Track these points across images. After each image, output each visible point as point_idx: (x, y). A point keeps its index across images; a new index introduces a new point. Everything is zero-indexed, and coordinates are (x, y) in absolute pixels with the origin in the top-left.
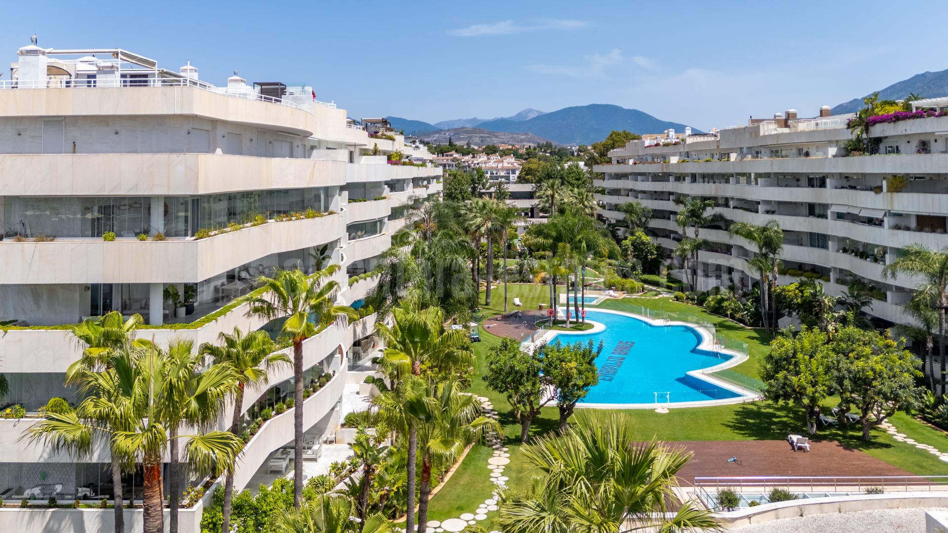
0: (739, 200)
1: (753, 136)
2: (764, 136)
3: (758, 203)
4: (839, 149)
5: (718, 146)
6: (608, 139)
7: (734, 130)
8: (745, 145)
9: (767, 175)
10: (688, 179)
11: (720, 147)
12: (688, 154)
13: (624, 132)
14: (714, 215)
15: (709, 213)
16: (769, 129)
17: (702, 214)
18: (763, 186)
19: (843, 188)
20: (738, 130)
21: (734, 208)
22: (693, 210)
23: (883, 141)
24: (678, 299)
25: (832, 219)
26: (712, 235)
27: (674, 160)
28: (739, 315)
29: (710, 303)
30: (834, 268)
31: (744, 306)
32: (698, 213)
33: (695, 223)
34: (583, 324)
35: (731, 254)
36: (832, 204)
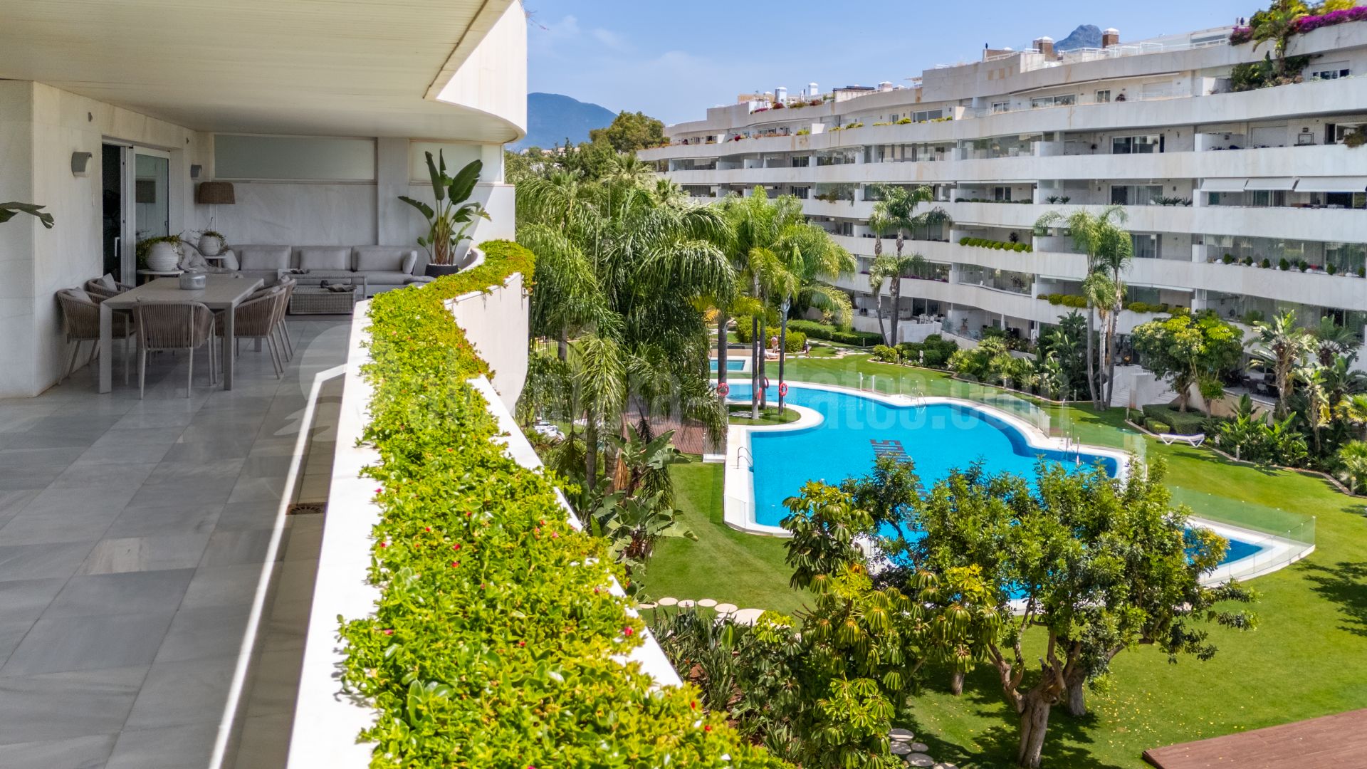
0: (965, 186)
1: (996, 75)
2: (1026, 74)
3: (1033, 186)
4: (1219, 80)
5: (919, 99)
6: (615, 123)
7: (950, 71)
8: (976, 93)
9: (1049, 136)
10: (859, 156)
11: (923, 100)
12: (839, 120)
13: (639, 114)
14: (931, 214)
15: (921, 210)
16: (1033, 62)
17: (911, 209)
18: (1043, 155)
19: (1219, 149)
20: (961, 68)
21: (958, 200)
22: (897, 205)
23: (1312, 62)
24: (884, 357)
25: (1202, 205)
26: (912, 249)
27: (817, 129)
28: (1030, 380)
29: (961, 360)
30: (1200, 291)
31: (1036, 364)
32: (904, 209)
33: (899, 227)
34: (781, 409)
35: (946, 281)
36: (1202, 180)
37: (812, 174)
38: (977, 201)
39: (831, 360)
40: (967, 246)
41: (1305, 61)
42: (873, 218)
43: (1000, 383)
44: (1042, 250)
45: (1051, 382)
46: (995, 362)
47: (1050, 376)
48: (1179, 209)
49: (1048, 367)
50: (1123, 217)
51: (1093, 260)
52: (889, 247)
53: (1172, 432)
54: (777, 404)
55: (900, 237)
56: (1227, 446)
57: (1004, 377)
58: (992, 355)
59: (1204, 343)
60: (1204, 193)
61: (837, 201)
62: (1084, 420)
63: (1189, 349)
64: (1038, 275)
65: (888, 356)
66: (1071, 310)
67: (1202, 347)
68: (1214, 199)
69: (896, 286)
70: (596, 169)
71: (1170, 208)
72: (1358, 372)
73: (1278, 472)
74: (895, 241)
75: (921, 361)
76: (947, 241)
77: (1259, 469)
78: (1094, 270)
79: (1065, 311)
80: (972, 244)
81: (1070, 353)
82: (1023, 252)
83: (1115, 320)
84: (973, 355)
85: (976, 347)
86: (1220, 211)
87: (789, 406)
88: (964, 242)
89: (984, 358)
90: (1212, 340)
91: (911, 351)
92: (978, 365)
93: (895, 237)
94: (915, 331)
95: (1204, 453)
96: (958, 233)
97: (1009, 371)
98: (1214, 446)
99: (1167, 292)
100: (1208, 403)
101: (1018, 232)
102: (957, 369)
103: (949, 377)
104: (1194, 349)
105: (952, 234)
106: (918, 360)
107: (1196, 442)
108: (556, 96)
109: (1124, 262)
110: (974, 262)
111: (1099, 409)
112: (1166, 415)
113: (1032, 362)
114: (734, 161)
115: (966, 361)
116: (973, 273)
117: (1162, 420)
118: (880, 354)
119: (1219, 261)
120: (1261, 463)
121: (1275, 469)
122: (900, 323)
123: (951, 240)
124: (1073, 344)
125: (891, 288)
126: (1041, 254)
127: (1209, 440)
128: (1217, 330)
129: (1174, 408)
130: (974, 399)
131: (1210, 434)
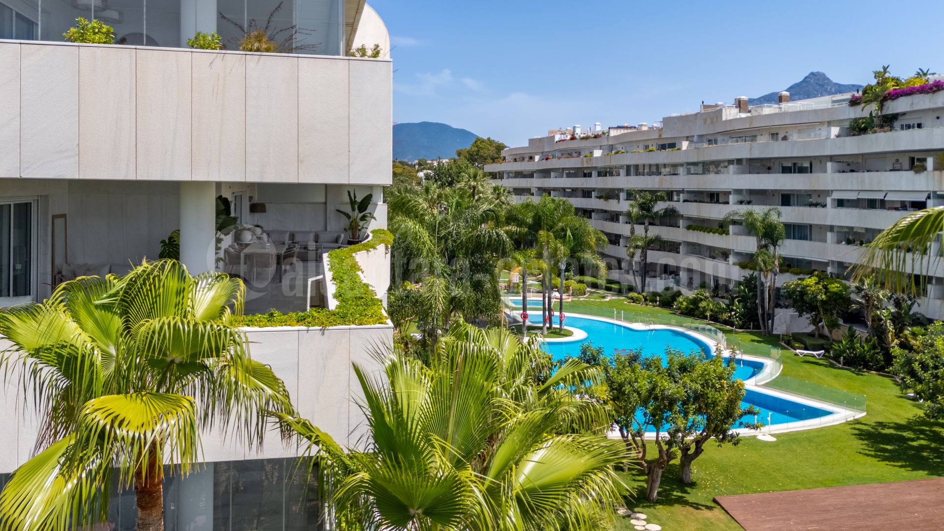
0: (689, 192)
1: (709, 122)
2: (726, 121)
3: (730, 193)
4: (842, 129)
5: (660, 135)
6: (473, 145)
7: (680, 118)
8: (697, 132)
9: (739, 161)
10: (623, 172)
11: (663, 136)
12: (611, 148)
13: (489, 139)
14: (666, 210)
15: (660, 207)
16: (731, 114)
17: (653, 207)
18: (735, 173)
19: (843, 172)
20: (687, 116)
21: (685, 201)
22: (644, 203)
23: (900, 118)
24: (634, 300)
25: (832, 207)
26: (654, 231)
27: (597, 153)
28: (725, 316)
29: (681, 303)
30: (833, 262)
31: (728, 306)
32: (649, 206)
33: (645, 218)
34: (561, 329)
35: (678, 252)
36: (832, 191)
37: (594, 182)
38: (696, 201)
39: (601, 302)
40: (691, 231)
41: (895, 117)
42: (630, 212)
43: (705, 317)
44: (735, 234)
45: (736, 317)
46: (703, 304)
47: (735, 314)
48: (819, 210)
49: (735, 308)
50: (779, 214)
51: (759, 241)
52: (639, 230)
53: (806, 349)
54: (558, 326)
55: (646, 224)
56: (836, 358)
57: (708, 314)
58: (701, 300)
59: (825, 294)
60: (833, 200)
61: (609, 200)
62: (753, 341)
63: (816, 297)
64: (733, 250)
65: (637, 300)
66: (751, 272)
67: (824, 296)
68: (841, 203)
69: (644, 255)
70: (458, 177)
71: (813, 209)
72: (917, 313)
73: (866, 374)
74: (643, 226)
75: (658, 303)
76: (679, 227)
77: (853, 372)
78: (760, 247)
79: (747, 273)
80: (694, 229)
81: (749, 299)
82: (724, 235)
83: (775, 279)
84: (690, 300)
85: (691, 294)
86: (843, 211)
87: (565, 327)
88: (689, 228)
89: (695, 302)
90: (830, 292)
91: (652, 298)
92: (692, 306)
93: (644, 224)
94: (658, 285)
95: (821, 362)
96: (685, 221)
97: (712, 310)
98: (830, 357)
99: (816, 262)
100: (831, 332)
102: (679, 308)
103: (675, 314)
104: (819, 297)
105: (681, 223)
106: (656, 303)
107: (819, 355)
108: (437, 124)
109: (780, 242)
110: (695, 241)
111: (765, 335)
112: (804, 339)
113: (725, 304)
114: (546, 173)
115: (685, 303)
116: (696, 249)
117: (801, 342)
118: (632, 298)
119: (844, 243)
120: (856, 368)
121: (864, 372)
122: (648, 280)
123: (681, 227)
124: (751, 294)
125: (641, 257)
126: (735, 236)
127: (827, 354)
128: (833, 286)
129: (811, 335)
130: (686, 327)
131: (827, 351)
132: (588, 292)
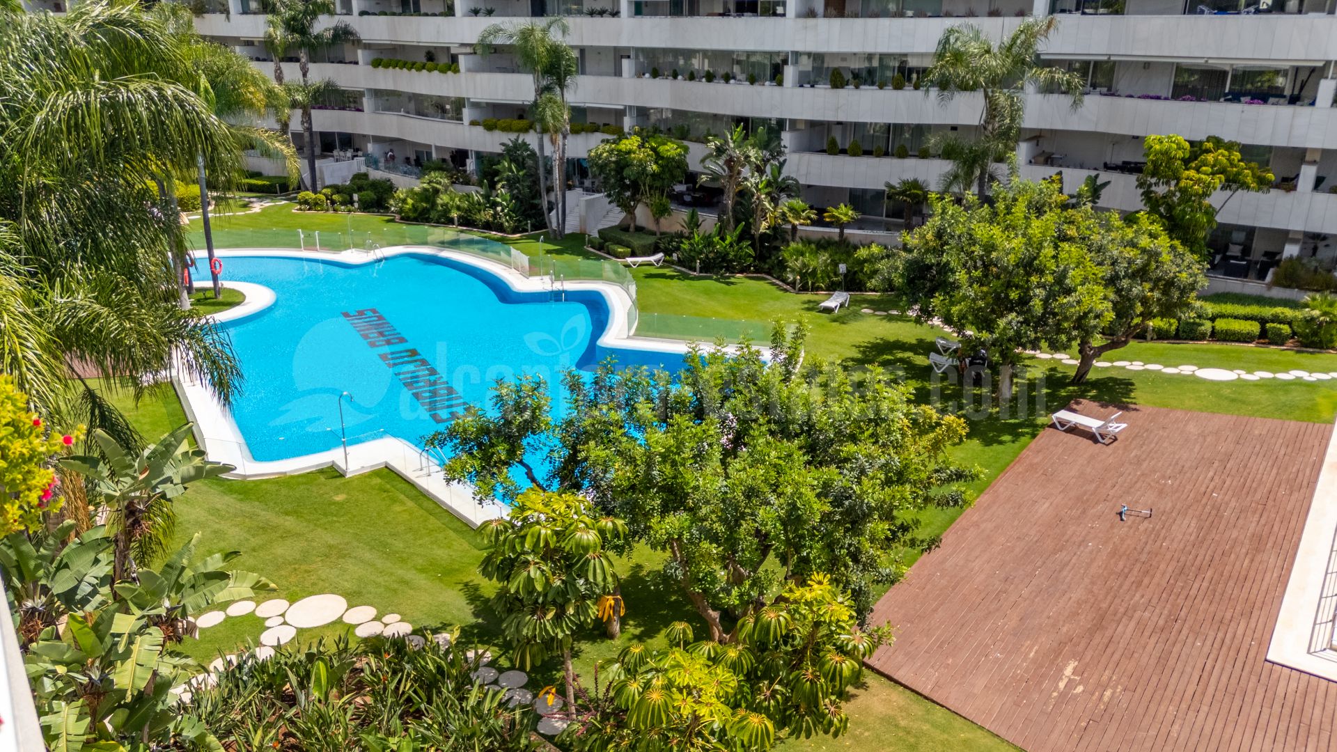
17: (310, 25)
21: (362, 13)
22: (294, 18)
24: (313, 205)
25: (630, 16)
26: (320, 74)
28: (487, 215)
29: (404, 201)
31: (487, 197)
32: (303, 24)
33: (300, 48)
34: (217, 290)
35: (361, 110)
38: (385, 14)
40: (380, 68)
42: (270, 36)
43: (450, 221)
44: (469, 70)
45: (505, 215)
46: (441, 199)
47: (502, 211)
48: (607, 21)
49: (499, 200)
50: (565, 30)
51: (537, 81)
52: (291, 71)
53: (633, 254)
55: (303, 60)
56: (686, 262)
57: (454, 214)
58: (437, 191)
59: (656, 163)
60: (630, 3)
62: (549, 252)
63: (644, 169)
64: (468, 99)
65: (316, 204)
66: (513, 136)
67: (655, 167)
68: (640, 8)
69: (307, 117)
71: (598, 20)
73: (732, 280)
74: (298, 64)
75: (356, 205)
76: (356, 63)
77: (717, 280)
78: (541, 91)
79: (508, 138)
80: (387, 66)
81: (519, 182)
82: (450, 73)
83: (564, 145)
84: (416, 194)
85: (418, 185)
86: (645, 22)
87: (227, 284)
88: (376, 63)
89: (429, 196)
90: (662, 158)
91: (344, 196)
92: (425, 205)
93: (297, 60)
94: (337, 170)
95: (667, 271)
96: (367, 52)
97: (458, 208)
98: (672, 263)
100: (657, 221)
101: (433, 51)
102: (401, 211)
103: (392, 221)
104: (649, 168)
105: (360, 54)
106: (352, 205)
107: (658, 262)
109: (569, 80)
110: (390, 87)
111: (555, 239)
112: (623, 238)
113: (482, 195)
115: (410, 201)
116: (389, 100)
117: (620, 243)
118: (306, 202)
119: (647, 75)
120: (717, 274)
121: (729, 277)
122: (318, 163)
123: (361, 62)
124: (521, 173)
125: (303, 123)
126: (470, 74)
127: (668, 258)
128: (667, 147)
129: (624, 228)
131: (668, 252)
132: (214, 198)
